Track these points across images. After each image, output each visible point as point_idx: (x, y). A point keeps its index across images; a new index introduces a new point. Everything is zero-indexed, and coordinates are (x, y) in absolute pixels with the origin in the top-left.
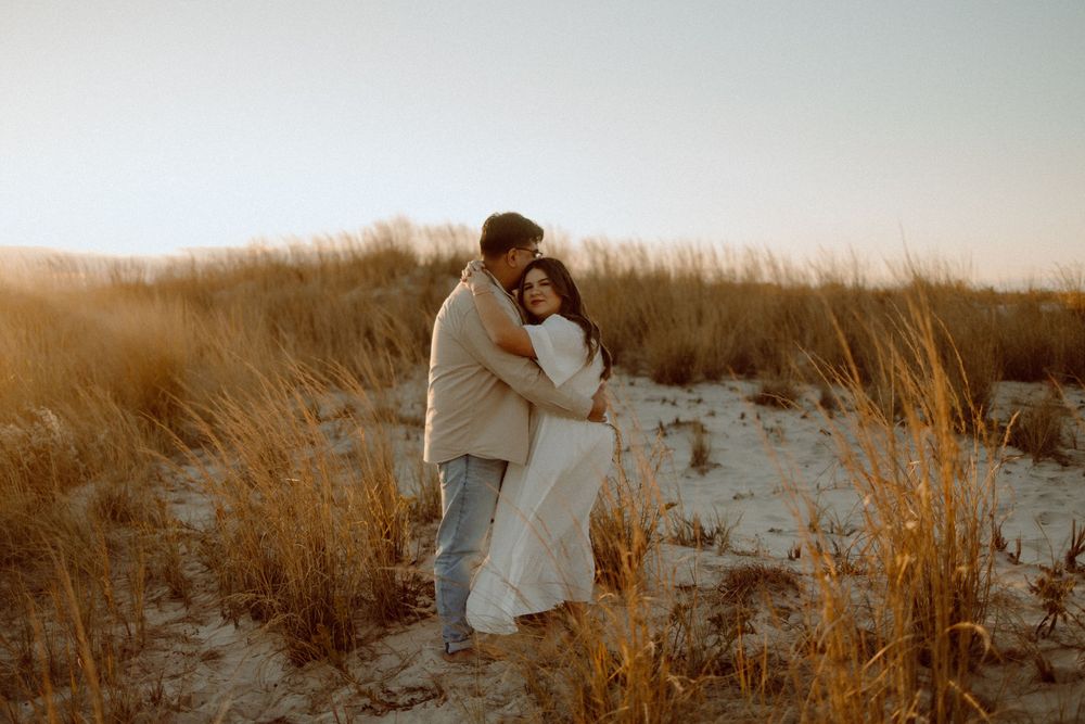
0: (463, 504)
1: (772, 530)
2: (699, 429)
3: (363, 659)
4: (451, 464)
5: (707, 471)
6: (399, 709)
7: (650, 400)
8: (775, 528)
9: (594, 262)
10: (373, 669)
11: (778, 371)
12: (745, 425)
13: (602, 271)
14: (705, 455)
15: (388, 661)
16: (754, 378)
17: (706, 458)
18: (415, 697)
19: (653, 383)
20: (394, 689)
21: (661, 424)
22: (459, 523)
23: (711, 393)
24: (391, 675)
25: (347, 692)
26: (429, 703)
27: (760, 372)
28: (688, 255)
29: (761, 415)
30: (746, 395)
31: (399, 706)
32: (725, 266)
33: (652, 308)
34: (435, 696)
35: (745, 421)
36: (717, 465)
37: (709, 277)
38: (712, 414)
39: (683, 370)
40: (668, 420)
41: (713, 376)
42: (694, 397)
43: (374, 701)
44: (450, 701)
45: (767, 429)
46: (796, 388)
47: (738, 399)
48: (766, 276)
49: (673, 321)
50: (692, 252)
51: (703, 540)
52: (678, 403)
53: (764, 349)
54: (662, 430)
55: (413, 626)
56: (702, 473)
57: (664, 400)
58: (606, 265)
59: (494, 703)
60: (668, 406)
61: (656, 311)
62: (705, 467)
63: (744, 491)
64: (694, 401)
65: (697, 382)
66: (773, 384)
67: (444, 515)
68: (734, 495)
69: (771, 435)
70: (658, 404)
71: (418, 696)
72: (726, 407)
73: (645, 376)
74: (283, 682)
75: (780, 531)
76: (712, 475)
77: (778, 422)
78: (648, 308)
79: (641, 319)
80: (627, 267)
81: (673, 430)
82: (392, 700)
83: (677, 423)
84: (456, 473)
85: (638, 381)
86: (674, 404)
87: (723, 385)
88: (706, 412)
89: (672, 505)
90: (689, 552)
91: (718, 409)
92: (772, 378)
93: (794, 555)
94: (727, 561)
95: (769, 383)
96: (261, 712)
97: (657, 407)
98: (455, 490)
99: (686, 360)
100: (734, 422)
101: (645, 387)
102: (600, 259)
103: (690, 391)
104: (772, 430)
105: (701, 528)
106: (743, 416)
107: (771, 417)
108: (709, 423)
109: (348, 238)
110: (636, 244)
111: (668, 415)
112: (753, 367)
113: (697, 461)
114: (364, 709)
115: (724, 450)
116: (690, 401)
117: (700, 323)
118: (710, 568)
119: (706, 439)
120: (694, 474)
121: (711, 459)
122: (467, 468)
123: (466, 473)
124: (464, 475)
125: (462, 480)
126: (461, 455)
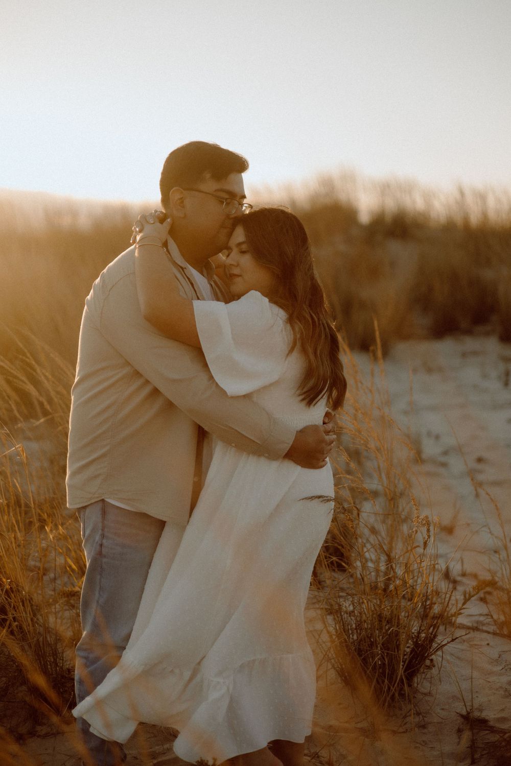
84: (91, 527)
122: (103, 523)
123: (103, 530)
124: (100, 532)
125: (97, 538)
126: (96, 500)
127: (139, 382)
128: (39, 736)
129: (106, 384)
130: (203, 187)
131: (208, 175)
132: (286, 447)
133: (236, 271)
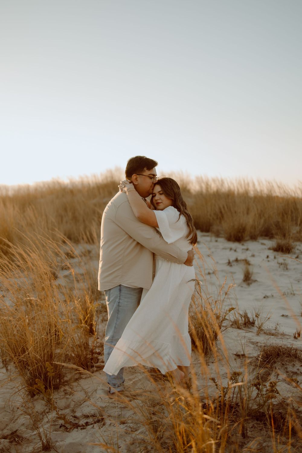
0: (118, 313)
1: (283, 316)
2: (247, 262)
3: (66, 393)
4: (112, 291)
5: (251, 283)
6: (79, 428)
7: (225, 249)
8: (284, 314)
9: (201, 187)
10: (70, 400)
11: (284, 236)
12: (268, 261)
13: (204, 191)
14: (250, 276)
15: (79, 396)
16: (272, 238)
17: (250, 277)
18: (88, 421)
19: (226, 241)
20: (78, 414)
21: (229, 260)
22: (116, 324)
23: (253, 246)
24: (79, 404)
25: (53, 415)
26: (95, 425)
27: (275, 236)
28: (243, 182)
29: (276, 257)
30: (268, 247)
31: (79, 426)
32: (258, 188)
33: (226, 207)
34: (98, 421)
35: (269, 259)
36: (255, 281)
37: (252, 194)
38: (253, 256)
39: (240, 235)
40: (232, 259)
41: (253, 238)
42: (245, 247)
43: (66, 422)
44: (107, 426)
45: (279, 264)
46: (293, 244)
47: (265, 249)
48: (277, 193)
49: (235, 212)
50: (244, 181)
51: (248, 324)
52: (237, 250)
53: (277, 225)
54: (229, 263)
55: (94, 374)
56: (249, 284)
57: (231, 249)
58: (207, 188)
59: (130, 430)
60: (232, 251)
61: (227, 208)
62: (250, 282)
63: (269, 294)
64: (245, 249)
65: (246, 241)
66: (283, 242)
67: (109, 319)
68: (264, 296)
69: (282, 266)
70: (228, 250)
71: (90, 420)
72: (260, 253)
73: (222, 237)
74: (22, 406)
75: (287, 316)
76: (253, 285)
77: (284, 260)
78: (224, 207)
79: (221, 212)
80: (215, 189)
81: (235, 263)
82: (77, 422)
83: (237, 260)
84: (114, 297)
85: (220, 239)
86: (235, 251)
87: (258, 242)
88: (250, 255)
89: (233, 309)
90: (242, 333)
91: (256, 254)
92: (281, 239)
93: (297, 336)
94: (262, 339)
95: (280, 241)
96: (7, 425)
97: (228, 252)
98: (114, 306)
99: (241, 231)
100: (263, 260)
101: (222, 243)
102: (204, 186)
103: (243, 245)
104: (281, 264)
105: (248, 318)
106: (268, 257)
107: (282, 258)
108: (251, 260)
109: (95, 176)
110: (220, 179)
111: (232, 256)
112: (272, 234)
113: (246, 279)
114: (61, 427)
115: (259, 273)
116: (243, 249)
117: (248, 213)
118: (253, 343)
119: (251, 269)
120: (245, 285)
121: (253, 278)
122: (120, 294)
123: (120, 297)
124: (119, 298)
125: (117, 300)
126: (117, 285)
127: (132, 240)
128: (83, 379)
129: (119, 242)
130: (144, 174)
131: (145, 169)
132: (185, 259)
133: (159, 201)
